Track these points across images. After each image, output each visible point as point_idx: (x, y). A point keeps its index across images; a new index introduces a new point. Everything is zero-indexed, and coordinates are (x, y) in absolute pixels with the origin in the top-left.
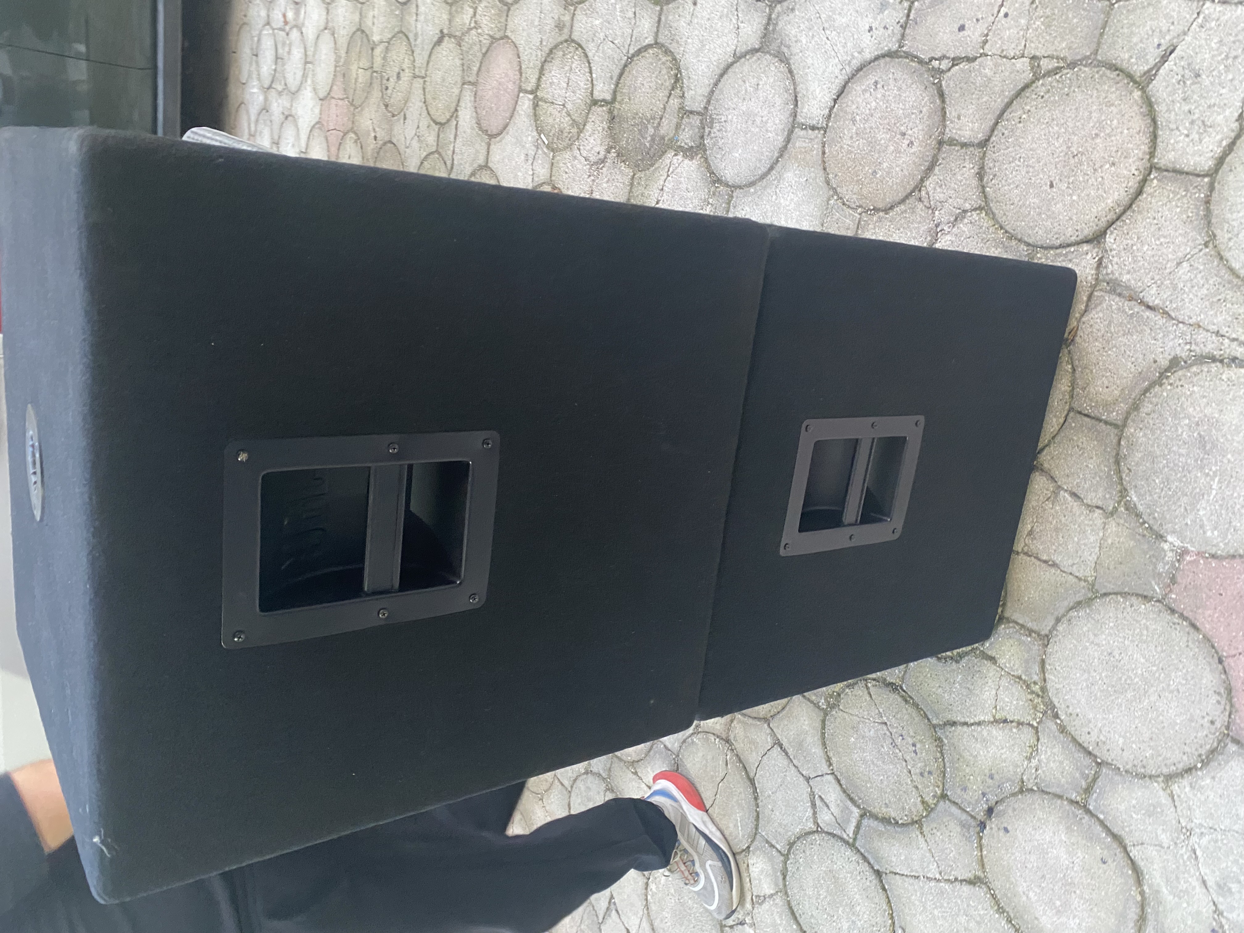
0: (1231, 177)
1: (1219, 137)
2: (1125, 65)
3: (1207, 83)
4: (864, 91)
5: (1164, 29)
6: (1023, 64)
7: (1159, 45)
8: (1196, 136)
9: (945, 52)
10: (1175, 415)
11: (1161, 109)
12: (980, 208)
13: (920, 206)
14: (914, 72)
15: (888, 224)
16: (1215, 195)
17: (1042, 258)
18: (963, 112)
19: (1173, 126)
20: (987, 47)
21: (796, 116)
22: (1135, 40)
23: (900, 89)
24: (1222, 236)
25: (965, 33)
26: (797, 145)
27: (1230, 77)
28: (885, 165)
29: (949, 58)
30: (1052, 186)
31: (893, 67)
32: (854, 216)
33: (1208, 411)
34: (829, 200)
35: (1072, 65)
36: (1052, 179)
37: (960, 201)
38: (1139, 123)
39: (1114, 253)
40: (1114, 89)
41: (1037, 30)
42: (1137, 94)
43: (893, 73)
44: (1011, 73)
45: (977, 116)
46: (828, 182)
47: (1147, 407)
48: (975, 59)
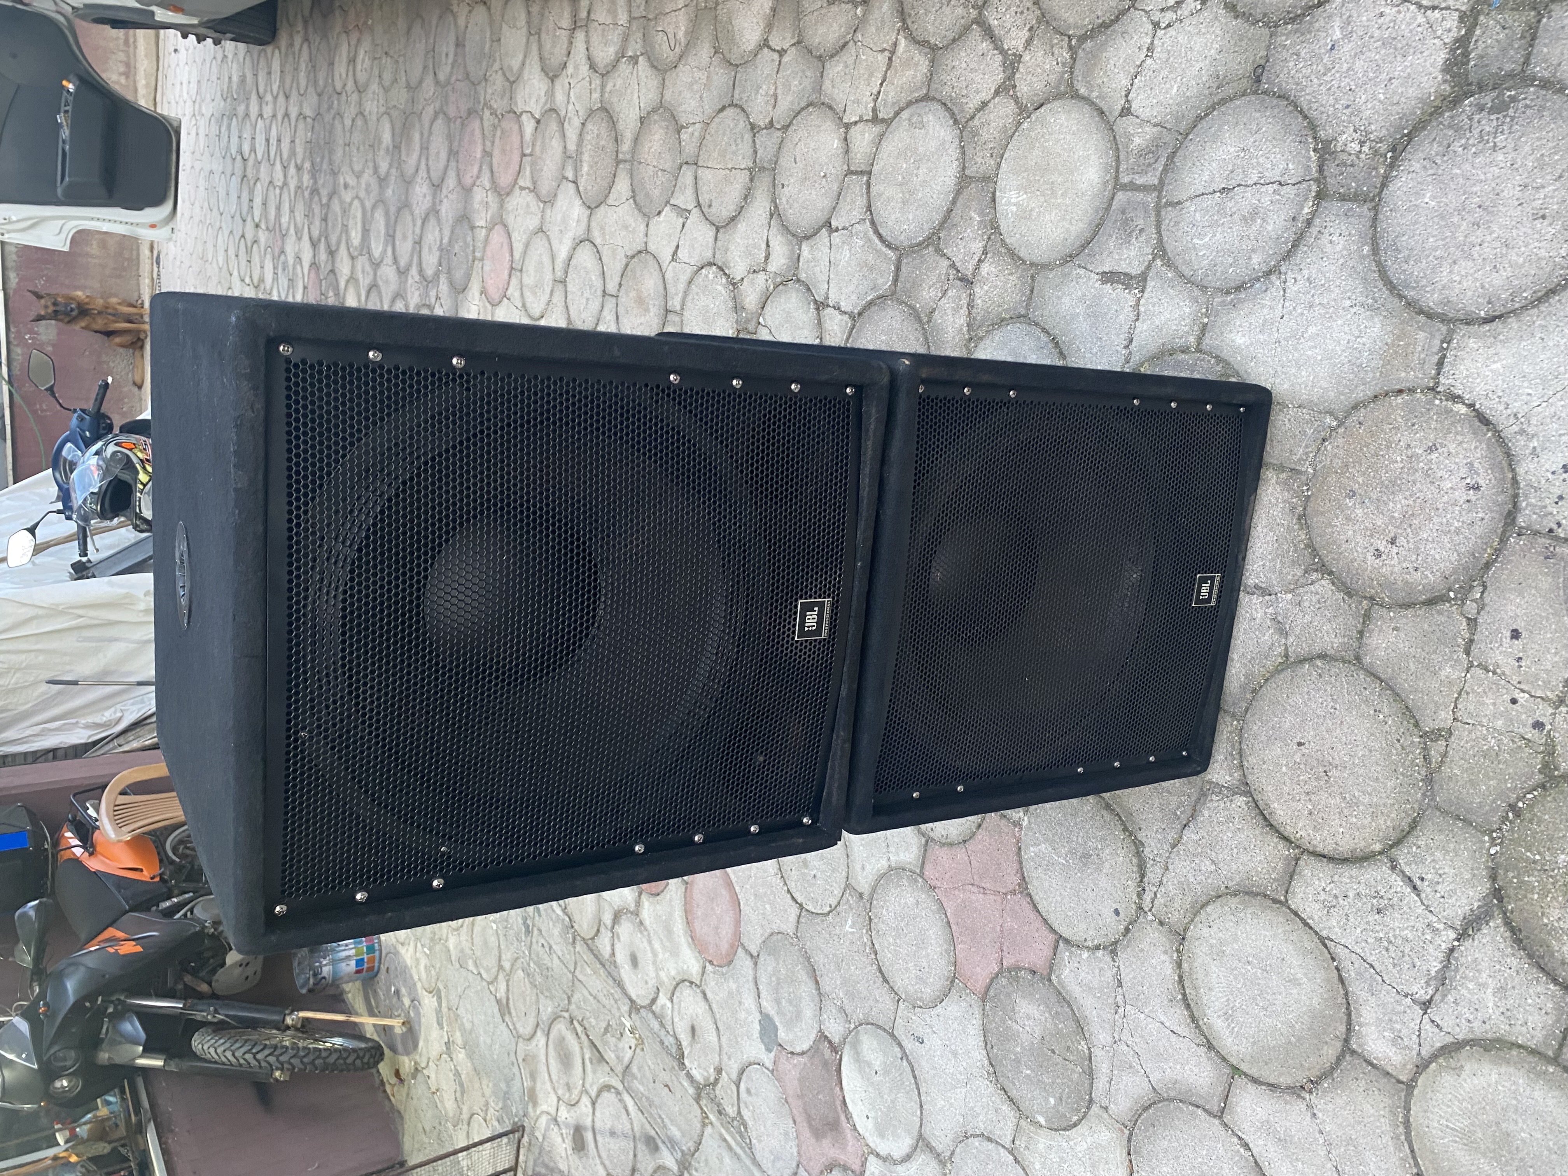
0: (1281, 919)
1: (1316, 917)
2: (1411, 839)
3: (1370, 919)
4: (1471, 464)
5: (1439, 888)
6: (1444, 718)
7: (1422, 879)
8: (1323, 896)
9: (1487, 609)
10: (1103, 839)
11: (1354, 870)
12: (1287, 656)
13: (1299, 572)
14: (1475, 557)
15: (1286, 523)
16: (1269, 903)
17: (1226, 729)
18: (1402, 635)
19: (1336, 878)
20: (1479, 671)
21: (1468, 324)
22: (1438, 854)
23: (1458, 532)
24: (1233, 902)
25: (1507, 641)
26: (1421, 335)
27: (1370, 940)
28: (1359, 512)
29: (1479, 613)
30: (1300, 744)
31: (1493, 518)
32: (1305, 460)
33: (1107, 865)
34: (1331, 413)
35: (1429, 780)
36: (1307, 745)
37: (1297, 631)
38: (1346, 845)
39: (1228, 804)
40: (1389, 823)
41: (1485, 739)
42: (1378, 847)
43: (1483, 519)
44: (1436, 703)
45: (1393, 654)
46: (1355, 407)
47: (1107, 816)
48: (1468, 653)
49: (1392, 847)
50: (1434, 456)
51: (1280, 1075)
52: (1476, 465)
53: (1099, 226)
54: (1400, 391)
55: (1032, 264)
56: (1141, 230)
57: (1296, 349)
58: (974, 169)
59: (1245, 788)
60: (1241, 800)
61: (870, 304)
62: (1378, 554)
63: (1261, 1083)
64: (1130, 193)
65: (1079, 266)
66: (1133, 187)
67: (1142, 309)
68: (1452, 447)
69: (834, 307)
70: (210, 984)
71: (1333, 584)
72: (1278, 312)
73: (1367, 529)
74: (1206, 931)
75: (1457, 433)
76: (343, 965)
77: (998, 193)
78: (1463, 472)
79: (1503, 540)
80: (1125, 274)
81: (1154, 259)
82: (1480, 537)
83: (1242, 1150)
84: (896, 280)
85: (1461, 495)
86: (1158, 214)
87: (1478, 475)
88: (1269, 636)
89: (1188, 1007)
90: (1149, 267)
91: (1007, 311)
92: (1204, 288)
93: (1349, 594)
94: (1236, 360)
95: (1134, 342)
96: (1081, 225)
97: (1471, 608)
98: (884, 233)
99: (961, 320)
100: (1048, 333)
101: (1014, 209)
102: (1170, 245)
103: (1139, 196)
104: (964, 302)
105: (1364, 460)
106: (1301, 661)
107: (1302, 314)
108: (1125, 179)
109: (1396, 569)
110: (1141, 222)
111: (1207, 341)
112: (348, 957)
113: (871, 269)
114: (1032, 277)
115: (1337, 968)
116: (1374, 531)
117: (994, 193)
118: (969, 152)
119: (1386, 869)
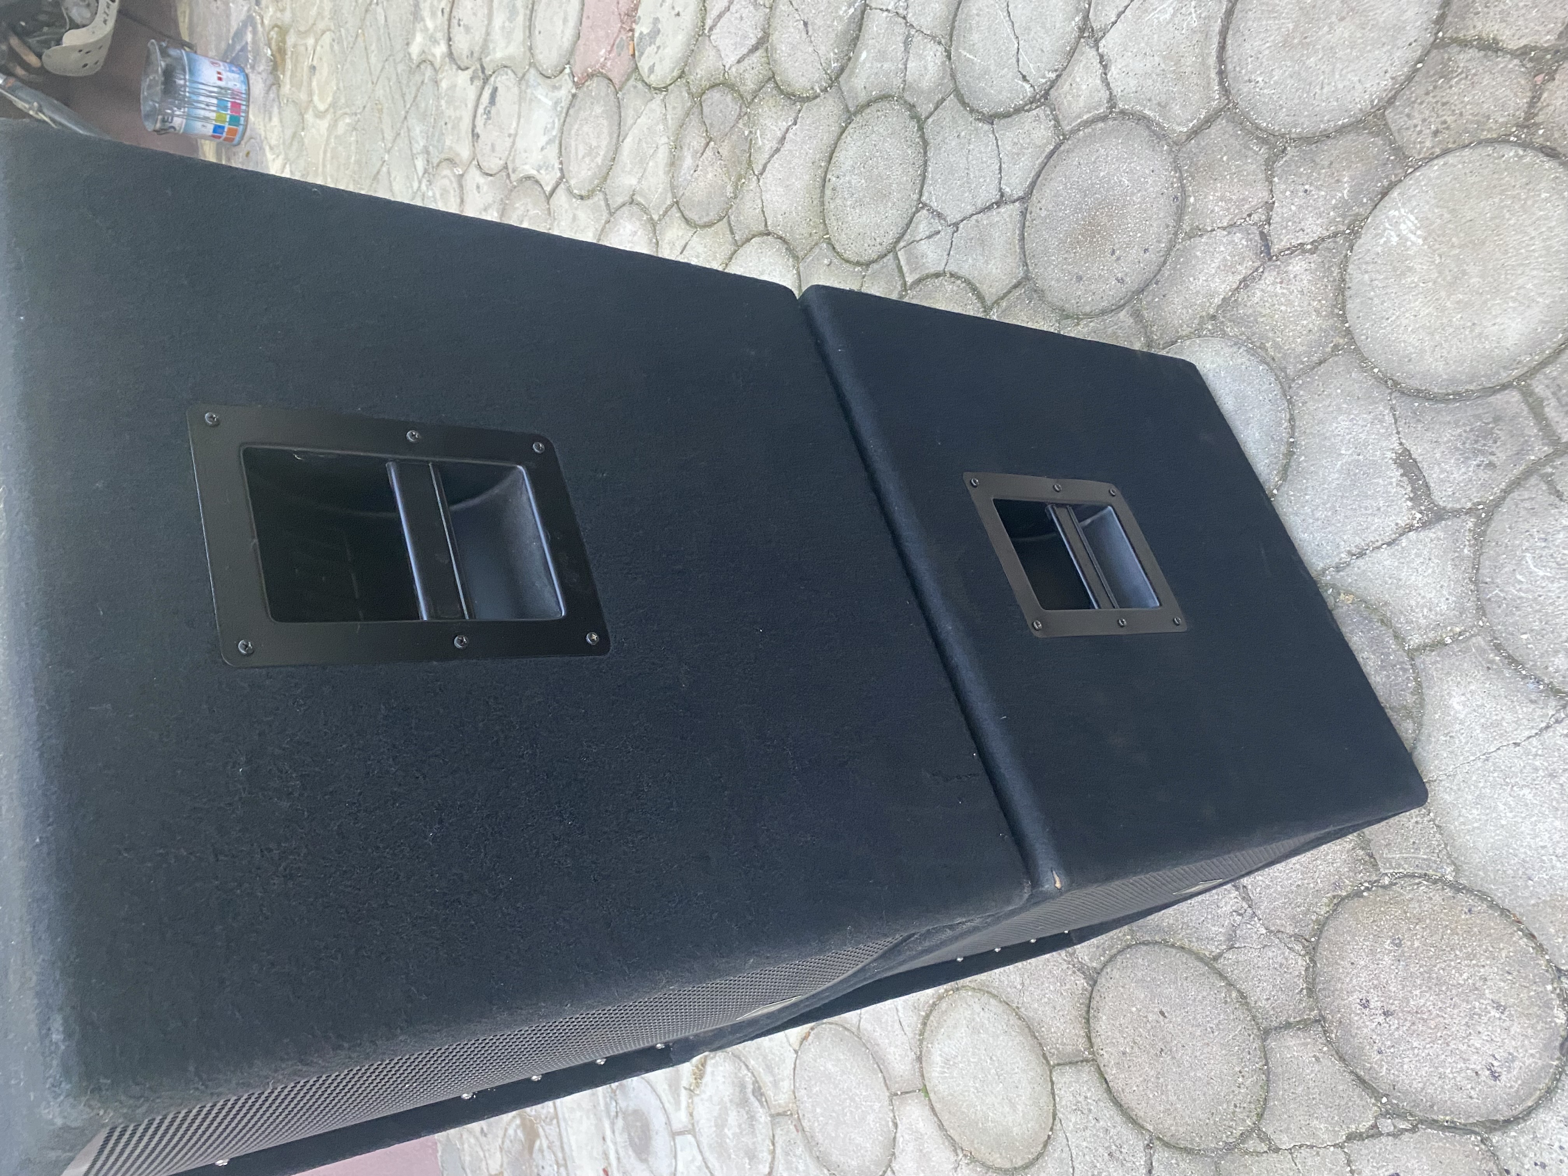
50: (1494, 1013)
51: (954, 1129)
52: (1517, 1064)
53: (1459, 396)
54: (1532, 937)
55: (1348, 332)
56: (1491, 465)
57: (1493, 787)
58: (1402, 121)
59: (1093, 978)
60: (1082, 982)
61: (1141, 119)
62: (1365, 1004)
63: (936, 1115)
64: (1526, 409)
65: (1393, 409)
66: (1536, 409)
67: (1404, 542)
68: (1516, 1029)
69: (1101, 57)
70: (39, 56)
71: (1307, 970)
72: (1520, 737)
73: (1377, 977)
74: (977, 1008)
75: (1533, 1027)
77: (1395, 194)
78: (1501, 1054)
79: (1466, 1130)
80: (1427, 486)
81: (1469, 512)
82: (1453, 1103)
83: (891, 1124)
84: (1195, 132)
85: (1477, 1062)
86: (1528, 473)
87: (1509, 1072)
88: (1217, 931)
89: (924, 1024)
90: (1456, 513)
91: (1277, 347)
92: (1481, 610)
93: (1311, 991)
94: (1433, 715)
95: (1361, 562)
96: (1441, 366)
97: (1387, 1125)
98: (1229, 52)
99: (1223, 286)
100: (1293, 428)
101: (1395, 240)
102: (1501, 522)
103: (1531, 429)
104: (1243, 270)
105: (1437, 937)
106: (1221, 976)
107: (1536, 770)
108: (1539, 387)
109: (1365, 1030)
110: (1503, 456)
111: (1427, 659)
112: (206, 119)
113: (1180, 77)
114: (1336, 347)
115: (1049, 1137)
116: (1381, 988)
117: (1392, 186)
118: (1417, 90)
119: (1141, 1145)
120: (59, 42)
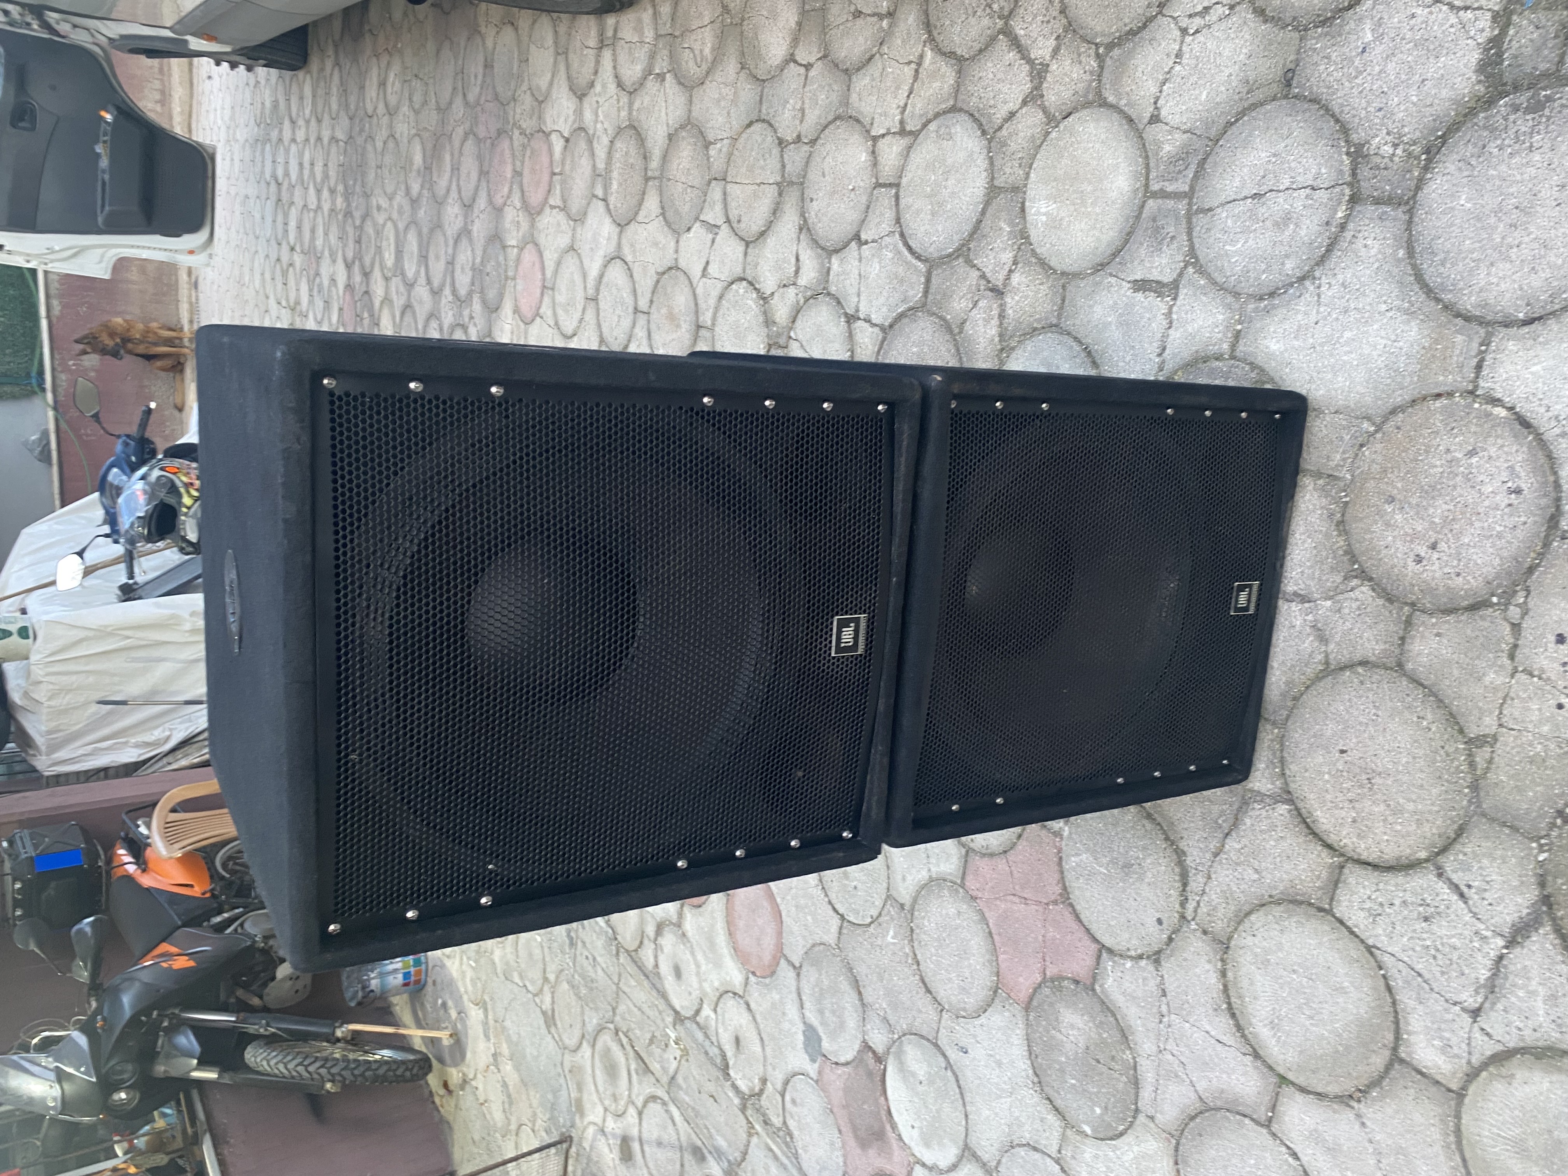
0: (1327, 928)
1: (1362, 926)
2: (1458, 847)
3: (1417, 927)
4: (1511, 468)
5: (1487, 895)
6: (1489, 724)
7: (1469, 886)
8: (1368, 905)
9: (1531, 614)
10: (1144, 848)
11: (1400, 878)
12: (1327, 663)
13: (1339, 579)
14: (1517, 562)
15: (1324, 529)
16: (1313, 911)
17: (1267, 737)
18: (1445, 641)
19: (1381, 886)
20: (1523, 677)
21: (1506, 326)
22: (1485, 862)
23: (1500, 536)
24: (1277, 910)
25: (1552, 646)
26: (1459, 338)
27: (1418, 949)
28: (1398, 517)
29: (1522, 618)
30: (1342, 752)
31: (1536, 522)
32: (1342, 466)
33: (1149, 875)
34: (1368, 418)
35: (1475, 787)
36: (1349, 753)
37: (1337, 638)
38: (1391, 853)
39: (1270, 812)
40: (1434, 830)
41: (1531, 745)
42: (1423, 855)
43: (1525, 523)
44: (1480, 709)
45: (1436, 660)
46: (1393, 412)
47: (1149, 826)
48: (1512, 657)
49: (1438, 854)
50: (1474, 460)
51: (1329, 1083)
52: (1518, 468)
53: (1130, 234)
54: (1439, 396)
55: (1063, 273)
56: (1173, 238)
57: (1331, 355)
58: (1003, 179)
59: (1287, 796)
60: (1283, 808)
61: (901, 316)
62: (1419, 560)
63: (1309, 1092)
64: (1160, 201)
65: (1111, 275)
66: (1163, 194)
67: (1174, 316)
68: (1493, 451)
69: (865, 320)
70: (261, 997)
71: (1373, 590)
72: (1313, 318)
73: (1406, 534)
74: (1250, 941)
75: (1497, 437)
76: (391, 978)
77: (1027, 204)
78: (1504, 476)
79: (1546, 545)
80: (1158, 282)
81: (1186, 267)
82: (1523, 541)
83: (1290, 1159)
84: (926, 292)
85: (1503, 499)
86: (1189, 222)
87: (1519, 477)
88: (1309, 644)
89: (1233, 1016)
90: (1181, 275)
91: (1038, 321)
92: (1237, 295)
93: (1390, 600)
94: (1271, 366)
95: (1167, 352)
96: (1111, 233)
97: (1514, 612)
98: (913, 246)
99: (993, 331)
100: (1080, 343)
101: (1044, 218)
102: (1202, 252)
103: (1170, 203)
104: (995, 312)
105: (1403, 466)
106: (1342, 668)
107: (1337, 319)
108: (1155, 187)
109: (1437, 575)
110: (1172, 229)
111: (1241, 348)
112: (395, 971)
113: (902, 281)
114: (1064, 287)
115: (1384, 976)
116: (1414, 537)
117: (1023, 203)
118: (998, 163)
119: (1432, 877)
120: (273, 978)
